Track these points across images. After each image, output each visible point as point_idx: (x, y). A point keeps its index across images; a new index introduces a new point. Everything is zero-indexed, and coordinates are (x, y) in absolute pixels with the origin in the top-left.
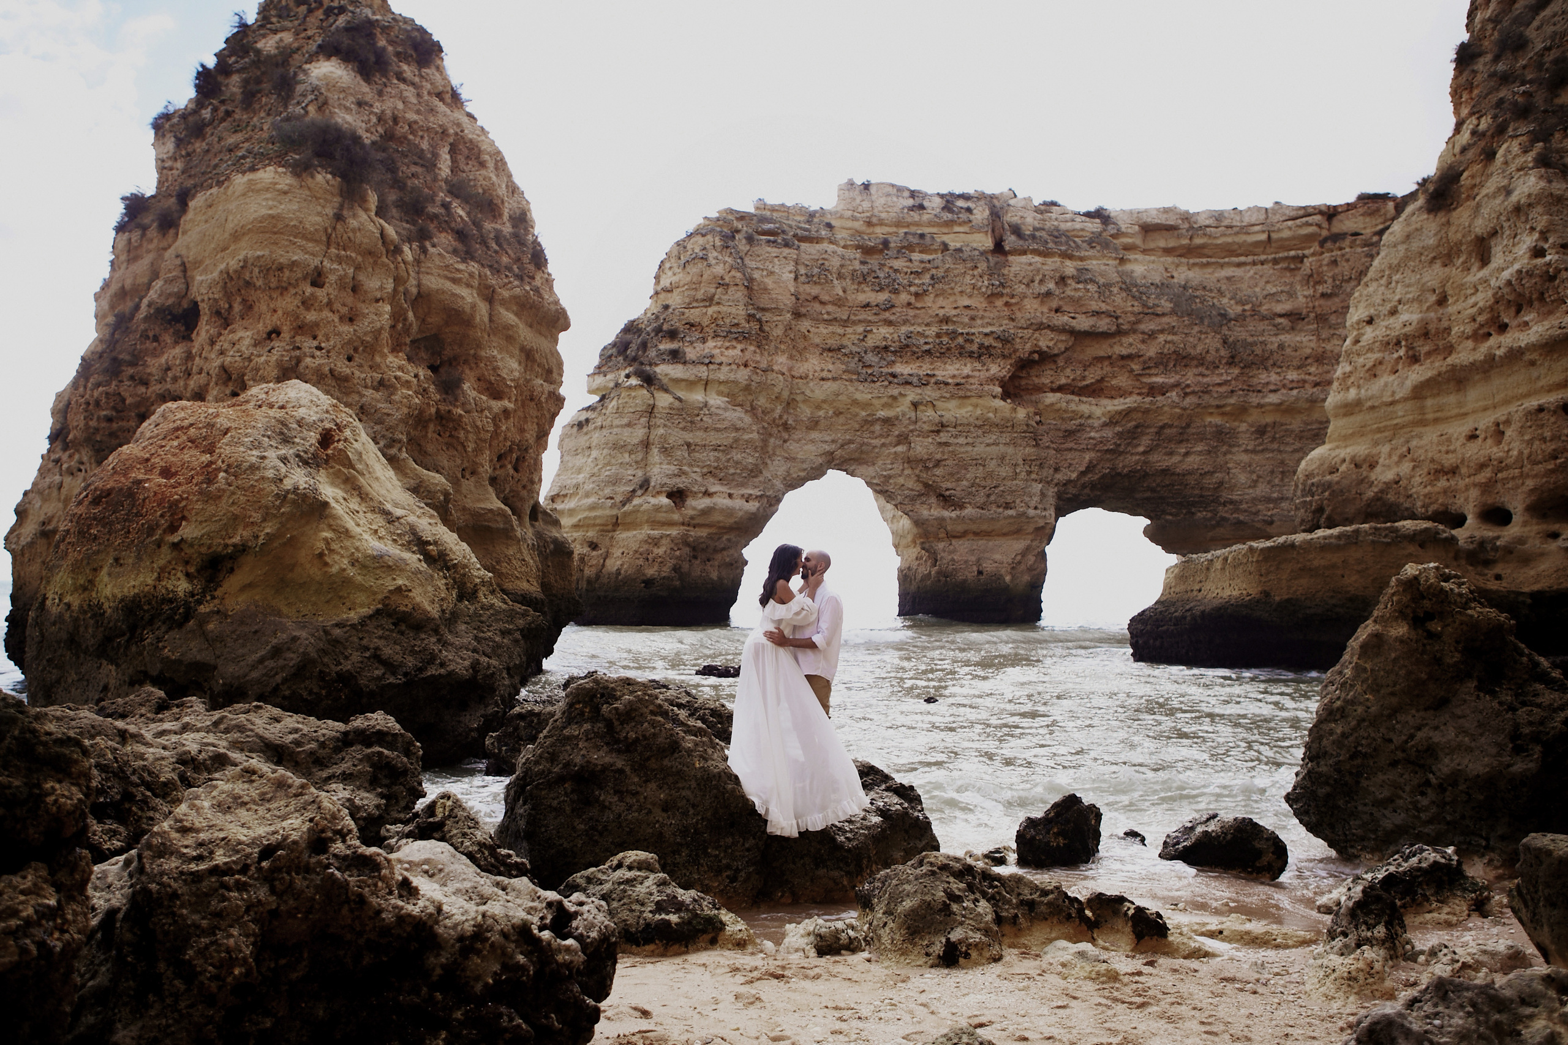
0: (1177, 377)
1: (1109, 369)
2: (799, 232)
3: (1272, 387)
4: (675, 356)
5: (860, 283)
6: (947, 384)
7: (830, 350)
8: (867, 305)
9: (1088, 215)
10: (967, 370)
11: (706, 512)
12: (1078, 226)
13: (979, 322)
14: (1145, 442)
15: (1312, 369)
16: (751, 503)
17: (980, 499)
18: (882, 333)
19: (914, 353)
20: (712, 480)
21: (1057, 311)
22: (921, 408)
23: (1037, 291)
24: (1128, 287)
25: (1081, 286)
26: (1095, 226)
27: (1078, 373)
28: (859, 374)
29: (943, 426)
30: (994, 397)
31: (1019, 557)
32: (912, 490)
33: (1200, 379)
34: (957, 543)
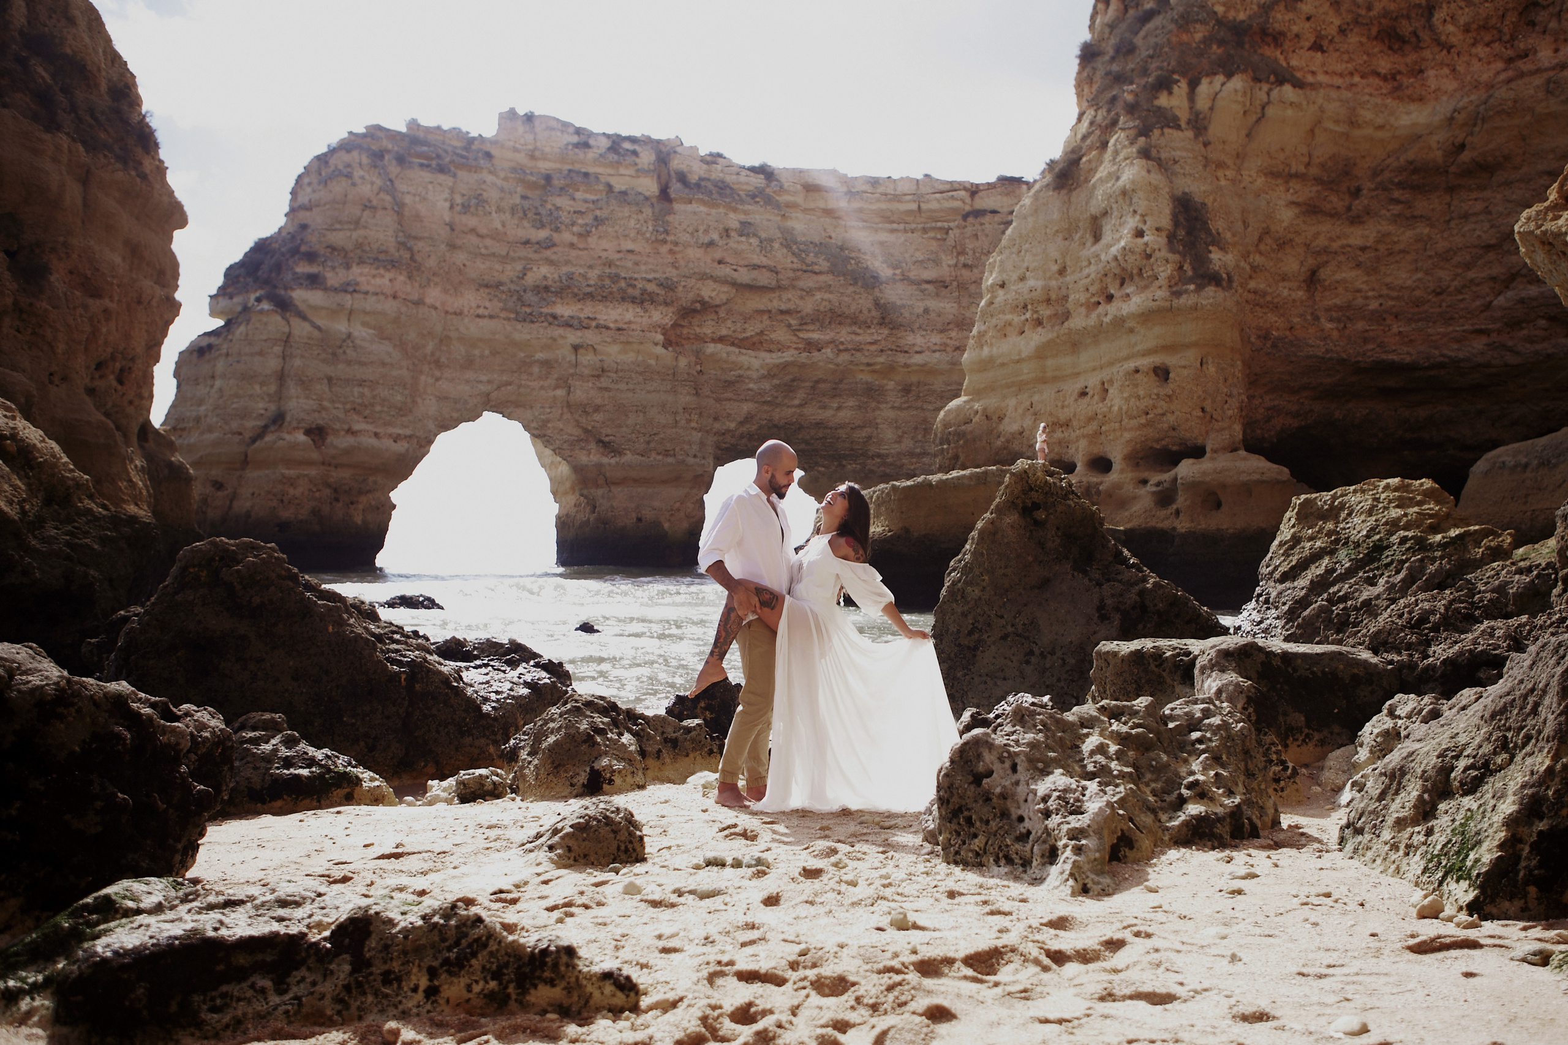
0: (832, 334)
1: (768, 322)
2: (455, 158)
3: (918, 349)
4: (314, 281)
5: (521, 219)
6: (608, 328)
7: (487, 286)
8: (527, 242)
9: (753, 169)
10: (629, 316)
11: (348, 451)
12: (742, 179)
13: (643, 268)
14: (801, 395)
15: (953, 334)
16: (399, 443)
17: (641, 446)
18: (541, 272)
19: (576, 295)
20: (355, 417)
21: (720, 262)
22: (581, 351)
23: (701, 241)
24: (789, 242)
25: (743, 239)
26: (759, 181)
27: (739, 325)
28: (517, 313)
29: (603, 371)
30: (656, 344)
31: (678, 504)
32: (571, 435)
33: (853, 337)
34: (616, 490)
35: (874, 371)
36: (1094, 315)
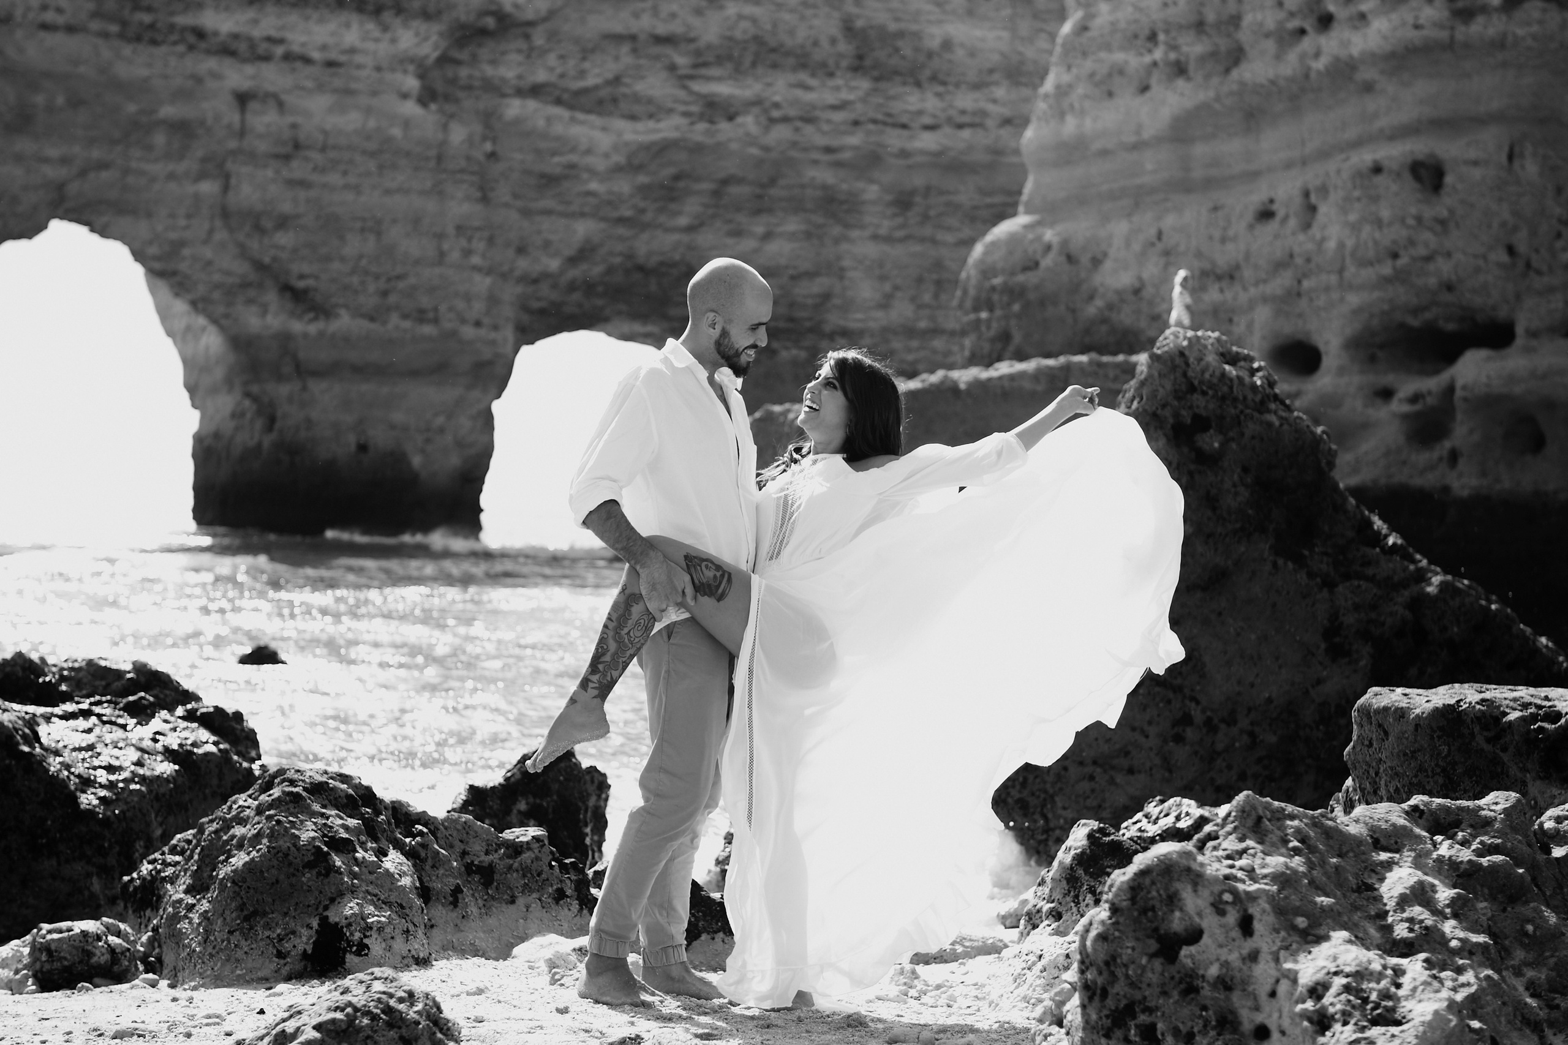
0: (758, 87)
1: (629, 59)
3: (927, 120)
6: (307, 60)
10: (351, 37)
14: (690, 209)
15: (1000, 92)
17: (369, 301)
22: (253, 105)
27: (571, 63)
28: (124, 24)
29: (297, 146)
30: (405, 96)
31: (440, 420)
32: (228, 273)
33: (799, 93)
34: (317, 387)
35: (839, 164)
36: (1292, 57)
